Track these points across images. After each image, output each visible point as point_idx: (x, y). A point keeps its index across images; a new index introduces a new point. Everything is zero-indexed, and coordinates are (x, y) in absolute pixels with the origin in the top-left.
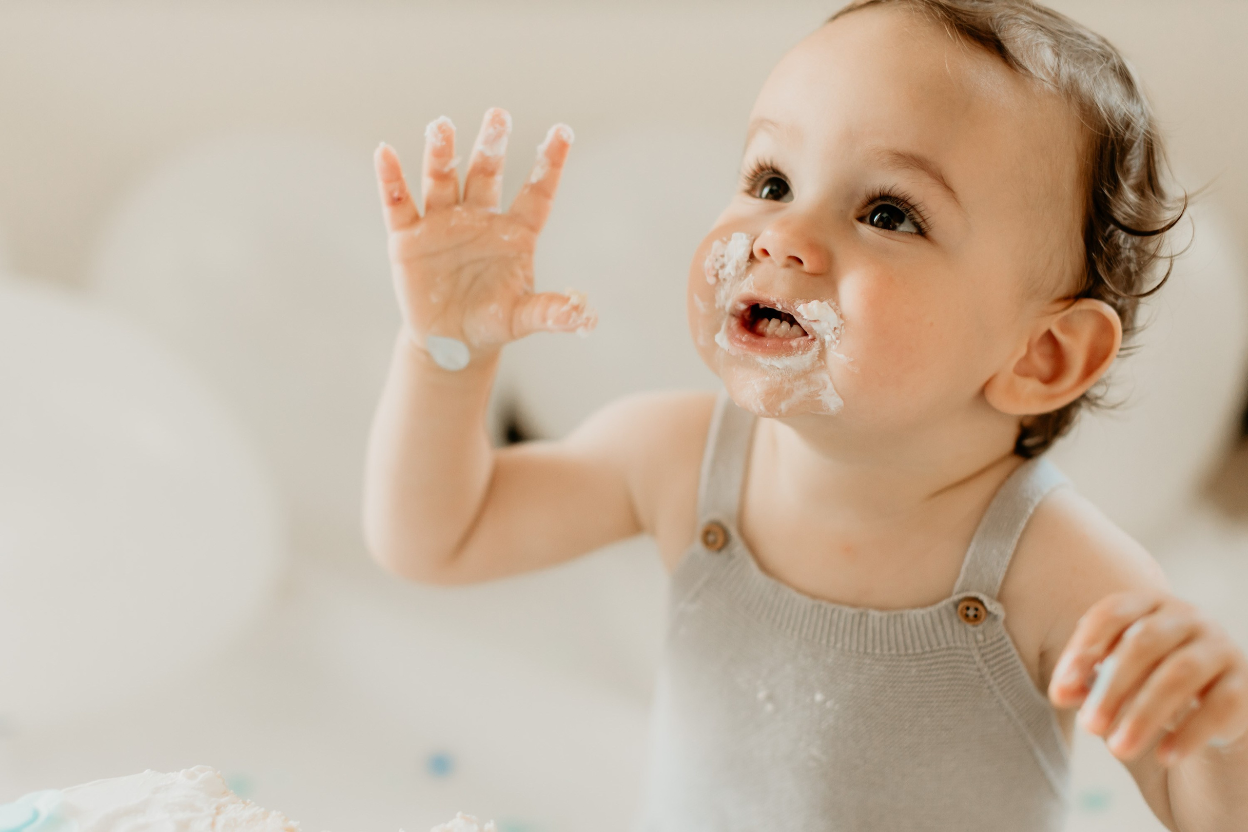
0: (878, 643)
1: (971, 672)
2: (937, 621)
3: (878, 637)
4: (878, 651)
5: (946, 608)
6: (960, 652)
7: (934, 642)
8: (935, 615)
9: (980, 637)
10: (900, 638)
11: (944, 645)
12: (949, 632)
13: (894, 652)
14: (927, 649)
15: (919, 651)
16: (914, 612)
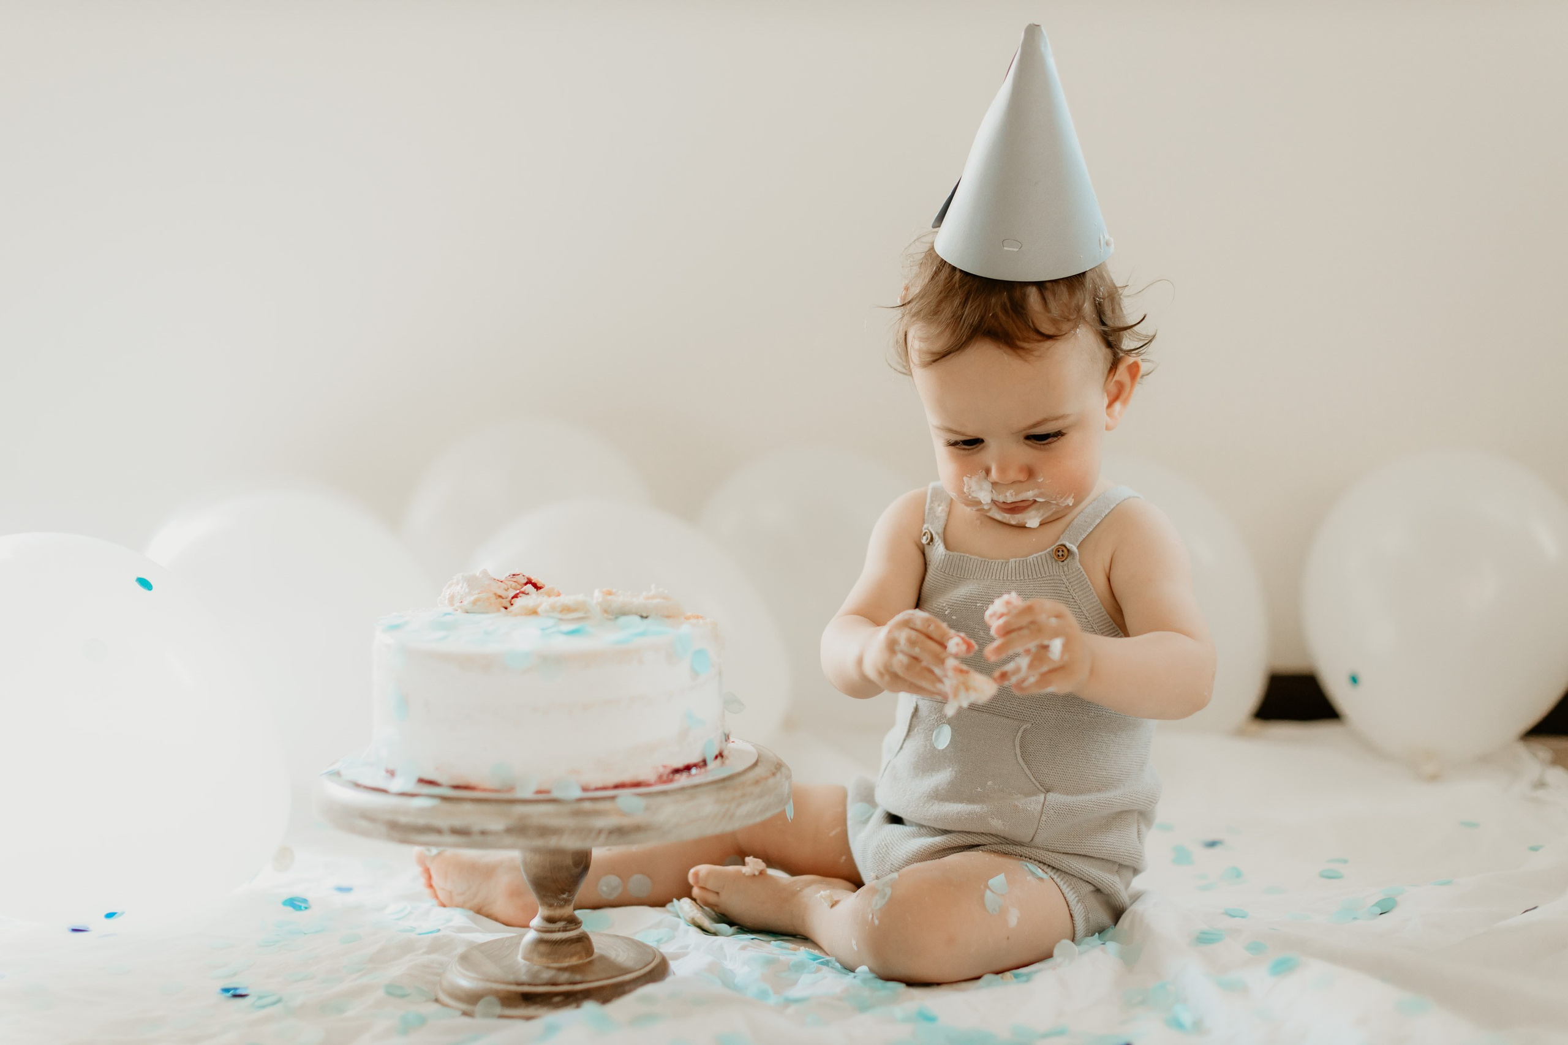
0: (1013, 574)
1: (1062, 589)
2: (1044, 561)
3: (1014, 571)
4: (1013, 578)
5: (1049, 553)
6: (1055, 577)
7: (1043, 573)
8: (1043, 557)
9: (1066, 568)
10: (1025, 570)
11: (1048, 574)
12: (1050, 566)
13: (1022, 578)
14: (1040, 576)
15: (1035, 576)
16: (1032, 556)
